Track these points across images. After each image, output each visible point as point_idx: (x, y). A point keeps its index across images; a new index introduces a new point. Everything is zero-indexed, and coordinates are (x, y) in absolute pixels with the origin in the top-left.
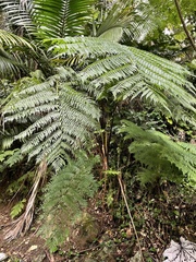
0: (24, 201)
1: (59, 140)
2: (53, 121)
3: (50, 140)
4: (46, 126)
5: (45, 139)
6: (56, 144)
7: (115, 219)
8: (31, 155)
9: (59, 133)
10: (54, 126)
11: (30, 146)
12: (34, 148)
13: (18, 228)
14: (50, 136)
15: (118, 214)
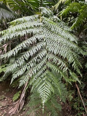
0: (20, 92)
1: (44, 60)
2: (38, 41)
3: (35, 59)
4: (32, 45)
5: (30, 58)
6: (41, 64)
7: (73, 109)
8: (15, 76)
9: (44, 52)
10: (39, 46)
11: (15, 66)
12: (19, 68)
13: (16, 108)
14: (35, 55)
15: (75, 106)
